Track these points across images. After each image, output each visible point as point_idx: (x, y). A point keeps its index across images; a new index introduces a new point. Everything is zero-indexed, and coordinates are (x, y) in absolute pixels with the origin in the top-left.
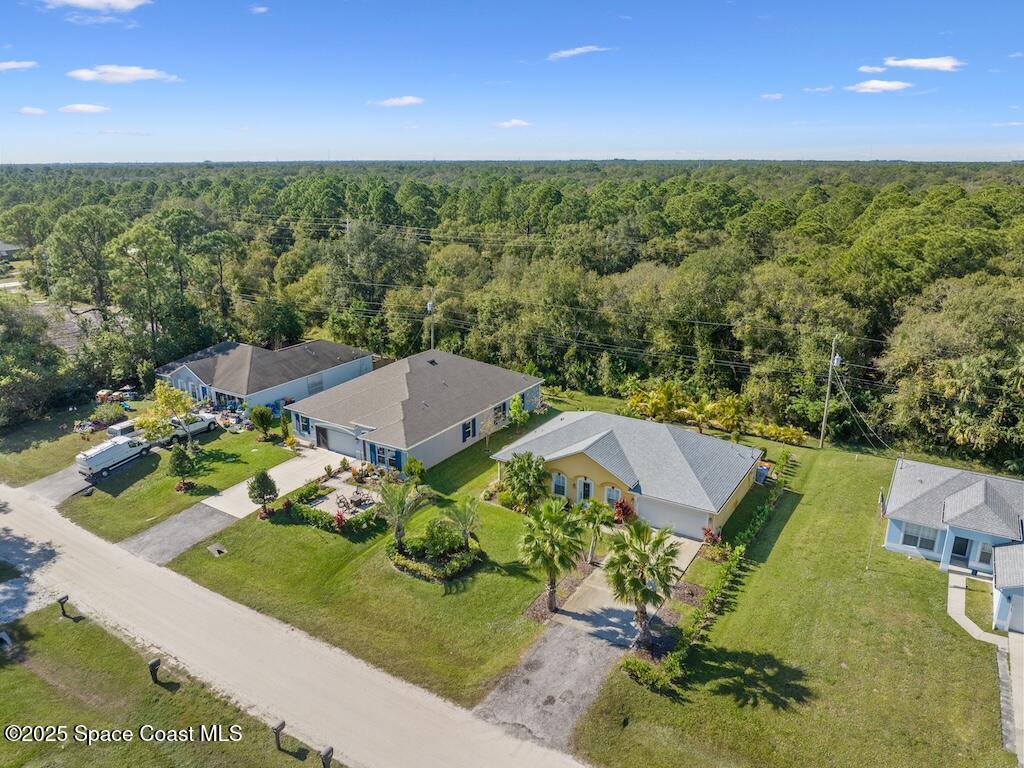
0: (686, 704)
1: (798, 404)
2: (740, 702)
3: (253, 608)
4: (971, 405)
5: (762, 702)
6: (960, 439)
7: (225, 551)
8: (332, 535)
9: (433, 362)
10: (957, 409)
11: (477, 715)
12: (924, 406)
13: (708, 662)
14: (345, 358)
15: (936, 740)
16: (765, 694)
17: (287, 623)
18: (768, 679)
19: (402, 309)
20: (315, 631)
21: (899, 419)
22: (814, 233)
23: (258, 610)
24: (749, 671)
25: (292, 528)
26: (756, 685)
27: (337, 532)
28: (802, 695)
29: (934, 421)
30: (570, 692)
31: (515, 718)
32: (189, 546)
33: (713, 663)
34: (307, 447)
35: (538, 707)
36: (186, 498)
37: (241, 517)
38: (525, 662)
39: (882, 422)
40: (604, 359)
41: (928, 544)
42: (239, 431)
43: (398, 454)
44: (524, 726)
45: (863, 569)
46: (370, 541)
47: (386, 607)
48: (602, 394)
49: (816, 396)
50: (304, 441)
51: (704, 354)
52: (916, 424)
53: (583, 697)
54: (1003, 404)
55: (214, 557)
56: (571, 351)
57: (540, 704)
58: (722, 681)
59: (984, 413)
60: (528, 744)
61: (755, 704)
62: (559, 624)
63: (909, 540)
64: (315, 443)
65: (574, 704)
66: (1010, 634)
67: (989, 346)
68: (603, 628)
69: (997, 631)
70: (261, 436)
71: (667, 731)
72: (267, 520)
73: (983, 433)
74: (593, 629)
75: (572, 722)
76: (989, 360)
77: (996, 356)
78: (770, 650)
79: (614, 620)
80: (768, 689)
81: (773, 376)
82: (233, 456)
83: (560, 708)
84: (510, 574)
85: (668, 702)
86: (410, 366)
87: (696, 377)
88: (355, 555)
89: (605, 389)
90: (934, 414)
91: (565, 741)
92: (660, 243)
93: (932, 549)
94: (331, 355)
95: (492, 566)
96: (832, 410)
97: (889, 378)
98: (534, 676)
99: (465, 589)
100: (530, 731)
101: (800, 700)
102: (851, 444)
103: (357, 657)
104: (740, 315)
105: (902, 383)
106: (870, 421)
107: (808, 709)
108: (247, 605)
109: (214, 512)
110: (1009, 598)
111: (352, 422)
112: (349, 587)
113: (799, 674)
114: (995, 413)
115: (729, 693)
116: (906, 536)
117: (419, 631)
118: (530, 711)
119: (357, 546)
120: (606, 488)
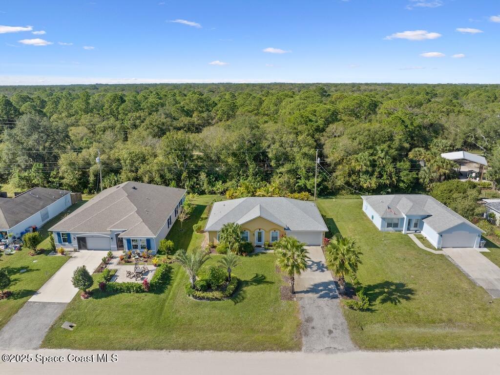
0: (376, 311)
1: (301, 182)
2: (394, 303)
3: (132, 349)
4: (367, 172)
5: (401, 300)
6: (365, 186)
7: (75, 325)
8: (143, 294)
9: (134, 188)
10: (361, 174)
11: (306, 351)
12: (350, 175)
13: (369, 292)
14: (57, 197)
15: (460, 291)
16: (399, 296)
17: (162, 349)
18: (395, 291)
19: (72, 164)
20: (184, 347)
21: (340, 182)
22: (252, 111)
23: (137, 350)
24: (386, 290)
25: (113, 298)
26: (393, 295)
27: (146, 292)
28: (410, 291)
29: (354, 180)
30: (335, 325)
31: (324, 345)
32: (47, 330)
33: (371, 292)
34: (73, 251)
35: (328, 337)
36: (12, 302)
37: (69, 302)
38: (303, 320)
39: (333, 185)
40: (203, 176)
41: (396, 225)
42: (12, 253)
43: (148, 241)
44: (331, 347)
45: (382, 240)
46: (166, 291)
47: (208, 321)
48: (206, 194)
49: (308, 178)
50: (68, 248)
51: (252, 167)
52: (348, 183)
53: (342, 324)
54: (378, 170)
55: (71, 331)
56: (185, 174)
57: (328, 335)
58: (381, 297)
59: (372, 174)
60: (339, 354)
61: (399, 302)
62: (302, 298)
63: (389, 225)
64: (77, 248)
65: (341, 329)
66: (443, 249)
67: (367, 148)
68: (321, 293)
69: (438, 249)
70: (32, 252)
71: (378, 325)
72: (90, 298)
73: (373, 182)
74: (318, 295)
75: (348, 337)
76: (369, 153)
77: (371, 151)
78: (386, 280)
79: (321, 288)
80: (398, 294)
81: (289, 172)
82: (22, 268)
83: (337, 333)
84: (259, 284)
85: (370, 313)
86: (126, 192)
87: (250, 178)
88: (165, 300)
89: (206, 191)
90: (354, 178)
91: (352, 346)
92: (184, 120)
93: (397, 227)
94: (48, 196)
95: (247, 283)
96: (318, 182)
97: (333, 166)
98: (313, 324)
99: (243, 298)
100: (335, 348)
101: (412, 294)
102: (323, 196)
104: (269, 146)
105: (340, 167)
106: (329, 185)
107: (417, 296)
108: (126, 349)
109: (44, 305)
110: (441, 236)
111: (108, 229)
112: (177, 318)
113: (403, 285)
114: (376, 173)
115: (387, 301)
116: (388, 224)
117: (235, 326)
118: (327, 339)
119: (162, 296)
120: (271, 232)
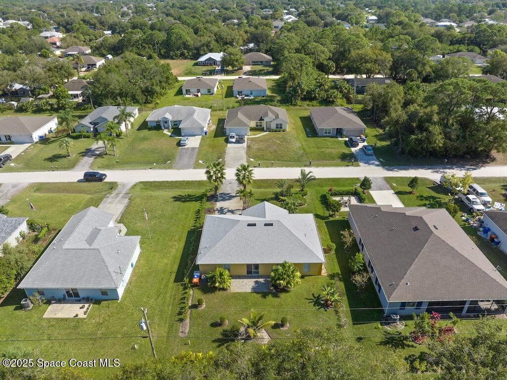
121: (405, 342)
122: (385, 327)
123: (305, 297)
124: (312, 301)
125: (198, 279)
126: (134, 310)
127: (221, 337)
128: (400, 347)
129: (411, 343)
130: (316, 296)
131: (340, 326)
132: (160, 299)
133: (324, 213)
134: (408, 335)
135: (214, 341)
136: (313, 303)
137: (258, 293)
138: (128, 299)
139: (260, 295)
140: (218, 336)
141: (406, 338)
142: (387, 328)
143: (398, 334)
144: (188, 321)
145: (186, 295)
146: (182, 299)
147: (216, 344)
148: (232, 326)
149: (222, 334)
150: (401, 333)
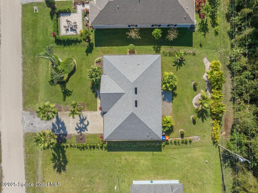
2: (53, 159)
5: (54, 164)
7: (37, 11)
11: (23, 112)
16: (56, 164)
18: (60, 163)
24: (61, 159)
26: (58, 161)
28: (59, 171)
30: (36, 127)
31: (25, 120)
33: (60, 151)
35: (30, 123)
53: (36, 130)
58: (56, 154)
60: (22, 126)
61: (53, 162)
65: (33, 129)
68: (56, 125)
74: (55, 123)
75: (30, 131)
79: (60, 126)
80: (58, 164)
83: (31, 127)
91: (26, 132)
95: (64, 87)
98: (36, 118)
100: (24, 124)
101: (57, 171)
103: (23, 78)
107: (56, 173)
113: (64, 170)
115: (54, 157)
118: (28, 122)
121: (204, 23)
122: (195, 30)
123: (176, 71)
124: (178, 67)
125: (166, 137)
126: (184, 170)
127: (201, 118)
128: (207, 26)
129: (205, 21)
130: (175, 64)
131: (194, 54)
132: (175, 157)
133: (84, 46)
134: (201, 20)
135: (203, 121)
136: (180, 66)
137: (173, 99)
138: (177, 176)
139: (174, 97)
140: (200, 120)
141: (203, 22)
142: (197, 29)
143: (200, 25)
144: (191, 138)
145: (173, 142)
146: (176, 144)
147: (205, 120)
148: (195, 113)
149: (200, 118)
150: (200, 23)
